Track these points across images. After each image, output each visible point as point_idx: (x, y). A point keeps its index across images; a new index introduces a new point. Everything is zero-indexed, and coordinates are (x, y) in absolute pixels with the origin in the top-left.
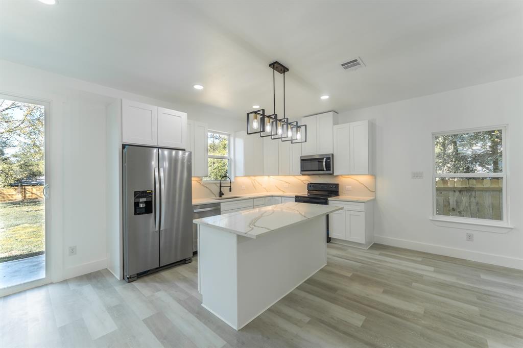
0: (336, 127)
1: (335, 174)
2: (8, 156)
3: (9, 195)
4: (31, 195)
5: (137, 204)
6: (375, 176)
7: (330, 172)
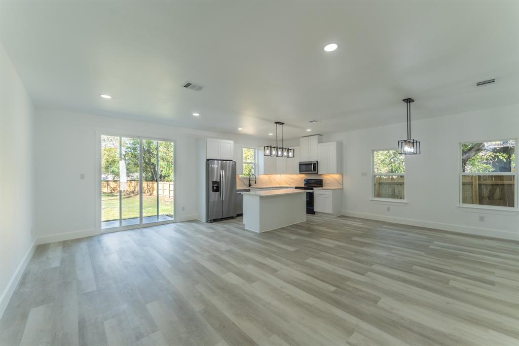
0: (319, 144)
1: (319, 173)
5: (213, 187)
6: (342, 174)
7: (316, 172)
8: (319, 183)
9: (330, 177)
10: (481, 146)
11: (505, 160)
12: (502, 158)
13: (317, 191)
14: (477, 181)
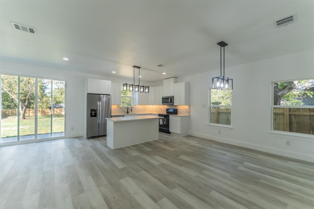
0: (175, 84)
1: (174, 105)
2: (46, 93)
3: (47, 112)
4: (56, 112)
5: (91, 114)
6: (190, 106)
7: (172, 104)
8: (175, 112)
9: (182, 108)
10: (293, 85)
11: (312, 97)
12: (309, 95)
13: (172, 117)
14: (288, 113)
